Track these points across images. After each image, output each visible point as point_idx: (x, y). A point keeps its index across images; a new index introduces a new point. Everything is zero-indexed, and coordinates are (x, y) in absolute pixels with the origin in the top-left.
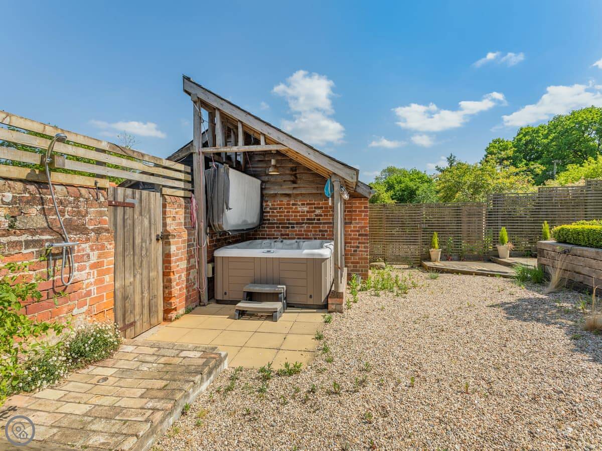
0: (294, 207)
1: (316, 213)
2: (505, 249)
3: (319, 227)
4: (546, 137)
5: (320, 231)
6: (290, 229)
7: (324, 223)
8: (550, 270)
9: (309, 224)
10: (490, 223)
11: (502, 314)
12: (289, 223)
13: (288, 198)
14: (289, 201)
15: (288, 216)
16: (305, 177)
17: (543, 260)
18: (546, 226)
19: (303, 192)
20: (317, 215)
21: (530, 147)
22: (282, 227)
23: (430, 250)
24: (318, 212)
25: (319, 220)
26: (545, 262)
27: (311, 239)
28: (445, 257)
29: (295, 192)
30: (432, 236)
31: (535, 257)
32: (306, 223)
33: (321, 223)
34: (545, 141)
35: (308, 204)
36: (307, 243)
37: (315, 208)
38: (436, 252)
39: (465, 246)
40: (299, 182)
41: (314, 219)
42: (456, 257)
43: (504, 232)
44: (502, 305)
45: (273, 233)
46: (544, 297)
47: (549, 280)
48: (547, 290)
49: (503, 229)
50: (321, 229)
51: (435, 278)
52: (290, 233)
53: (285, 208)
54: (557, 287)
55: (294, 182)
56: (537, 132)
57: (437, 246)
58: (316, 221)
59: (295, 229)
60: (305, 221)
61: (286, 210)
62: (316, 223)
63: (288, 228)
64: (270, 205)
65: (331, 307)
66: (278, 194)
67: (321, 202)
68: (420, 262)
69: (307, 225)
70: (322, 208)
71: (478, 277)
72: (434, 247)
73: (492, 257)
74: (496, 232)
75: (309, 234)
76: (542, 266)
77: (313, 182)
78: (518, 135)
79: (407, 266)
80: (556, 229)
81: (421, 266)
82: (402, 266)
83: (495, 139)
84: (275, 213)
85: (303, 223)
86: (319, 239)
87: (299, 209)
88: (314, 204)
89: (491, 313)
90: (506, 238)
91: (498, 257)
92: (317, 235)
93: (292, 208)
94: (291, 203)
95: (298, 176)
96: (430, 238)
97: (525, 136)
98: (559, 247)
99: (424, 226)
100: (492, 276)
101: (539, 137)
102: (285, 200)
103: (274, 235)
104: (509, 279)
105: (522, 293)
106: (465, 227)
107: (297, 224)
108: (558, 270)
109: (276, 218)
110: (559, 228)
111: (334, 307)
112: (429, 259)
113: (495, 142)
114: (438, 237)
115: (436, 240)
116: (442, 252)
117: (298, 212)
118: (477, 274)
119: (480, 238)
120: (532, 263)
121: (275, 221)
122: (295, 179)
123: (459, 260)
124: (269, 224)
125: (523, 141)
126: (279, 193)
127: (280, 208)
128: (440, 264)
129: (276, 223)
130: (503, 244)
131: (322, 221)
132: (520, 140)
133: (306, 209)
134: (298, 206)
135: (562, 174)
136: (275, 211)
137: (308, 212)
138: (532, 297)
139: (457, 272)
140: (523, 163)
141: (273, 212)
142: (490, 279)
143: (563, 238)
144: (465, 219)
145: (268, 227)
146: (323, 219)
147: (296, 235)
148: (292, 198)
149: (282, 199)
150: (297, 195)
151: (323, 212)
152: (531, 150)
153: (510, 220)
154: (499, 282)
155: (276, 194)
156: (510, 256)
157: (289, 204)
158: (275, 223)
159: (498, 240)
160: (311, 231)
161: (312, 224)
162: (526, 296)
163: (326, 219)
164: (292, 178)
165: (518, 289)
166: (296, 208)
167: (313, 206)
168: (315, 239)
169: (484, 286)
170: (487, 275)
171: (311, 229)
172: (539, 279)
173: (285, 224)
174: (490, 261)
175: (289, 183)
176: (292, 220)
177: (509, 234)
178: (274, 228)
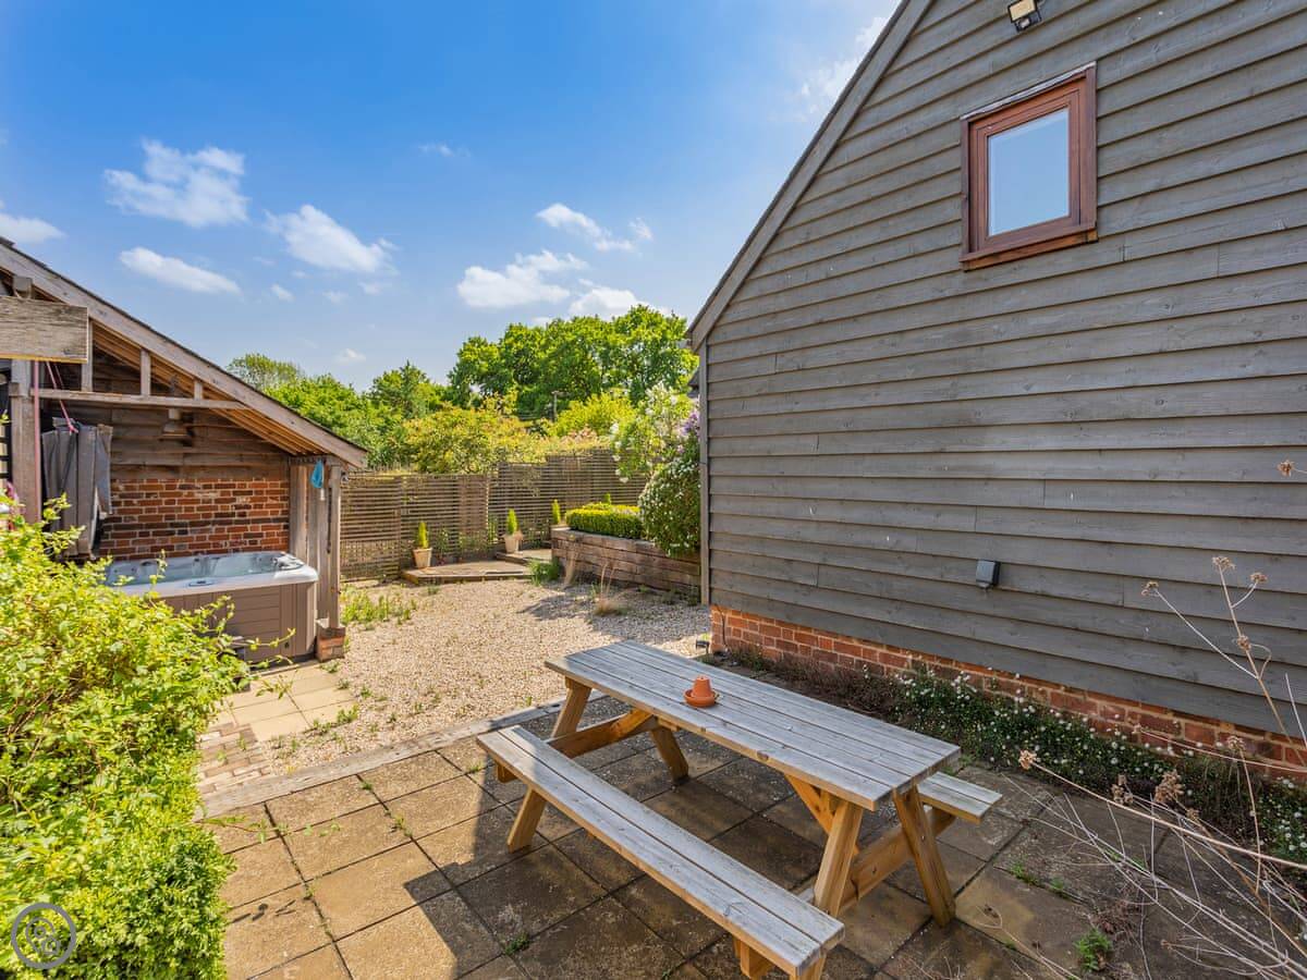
0: (185, 492)
1: (237, 503)
2: (513, 540)
3: (246, 529)
4: (544, 348)
5: (246, 536)
6: (176, 536)
7: (255, 521)
8: (565, 563)
9: (221, 523)
10: (493, 504)
11: (532, 618)
12: (172, 525)
13: (170, 476)
14: (173, 481)
15: (172, 510)
16: (211, 434)
17: (558, 552)
18: (556, 507)
19: (209, 462)
20: (237, 507)
21: (523, 360)
22: (155, 534)
23: (415, 551)
24: (241, 500)
25: (243, 515)
26: (558, 554)
27: (226, 551)
28: (437, 560)
29: (189, 462)
30: (417, 529)
31: (547, 547)
32: (214, 523)
33: (248, 522)
34: (542, 356)
35: (217, 487)
36: (224, 560)
37: (235, 493)
38: (424, 554)
39: (463, 540)
40: (199, 443)
41: (233, 515)
42: (451, 558)
43: (512, 517)
44: (528, 609)
45: (131, 546)
46: (563, 593)
47: (564, 574)
48: (563, 586)
49: (512, 512)
50: (249, 531)
51: (435, 593)
52: (175, 545)
53: (163, 495)
54: (572, 580)
55: (185, 443)
56: (533, 338)
57: (425, 543)
58: (236, 518)
59: (189, 535)
60: (213, 519)
61: (164, 499)
62: (237, 522)
63: (172, 533)
64: (121, 487)
65: (324, 654)
66: (145, 465)
67: (248, 483)
68: (400, 571)
69: (217, 526)
70: (250, 493)
71: (490, 583)
72: (421, 546)
73: (497, 553)
74: (502, 519)
75: (223, 542)
76: (556, 559)
77: (230, 445)
78: (507, 336)
79: (376, 582)
80: (569, 513)
81: (401, 578)
82: (368, 583)
83: (473, 336)
84: (134, 505)
85: (208, 523)
86: (244, 550)
87: (198, 496)
88: (233, 486)
89: (520, 620)
90: (515, 525)
91: (505, 551)
92: (241, 543)
93: (180, 495)
94: (178, 484)
95: (197, 431)
96: (414, 531)
97: (516, 340)
98: (573, 535)
99: (404, 512)
100: (506, 578)
101: (534, 346)
102: (162, 479)
103: (133, 550)
104: (523, 581)
105: (542, 593)
106: (463, 512)
107: (192, 524)
108: (572, 562)
109: (136, 516)
110: (572, 512)
111: (330, 652)
112: (413, 565)
113: (472, 342)
114: (427, 528)
115: (423, 533)
116: (433, 552)
117: (197, 501)
118: (487, 579)
119: (482, 527)
120: (545, 556)
121: (137, 522)
122: (189, 437)
123: (457, 561)
124: (117, 528)
125: (514, 350)
126: (147, 463)
127: (148, 495)
128: (435, 572)
129: (140, 526)
130: (511, 533)
131: (251, 518)
132: (509, 346)
133: (213, 495)
134: (195, 491)
135: (564, 413)
136: (135, 501)
137: (217, 501)
138: (550, 596)
139: (461, 580)
140: (515, 387)
141: (131, 503)
142: (503, 583)
143: (576, 525)
144: (463, 499)
145: (114, 536)
146: (251, 514)
147: (191, 547)
148: (181, 474)
149: (154, 475)
150: (194, 468)
151: (253, 500)
152: (524, 365)
153: (519, 498)
154: (514, 584)
155: (139, 466)
156: (520, 549)
157: (174, 487)
158: (133, 527)
159: (503, 529)
160: (227, 537)
161: (230, 523)
162: (545, 597)
163: (259, 513)
164: (182, 435)
165: (535, 590)
166: (191, 494)
167: (231, 490)
168: (236, 551)
169: (499, 593)
170: (498, 579)
171: (226, 533)
172: (553, 575)
173: (164, 526)
174: (495, 558)
175: (175, 444)
176: (180, 517)
177: (519, 519)
178: (134, 535)
